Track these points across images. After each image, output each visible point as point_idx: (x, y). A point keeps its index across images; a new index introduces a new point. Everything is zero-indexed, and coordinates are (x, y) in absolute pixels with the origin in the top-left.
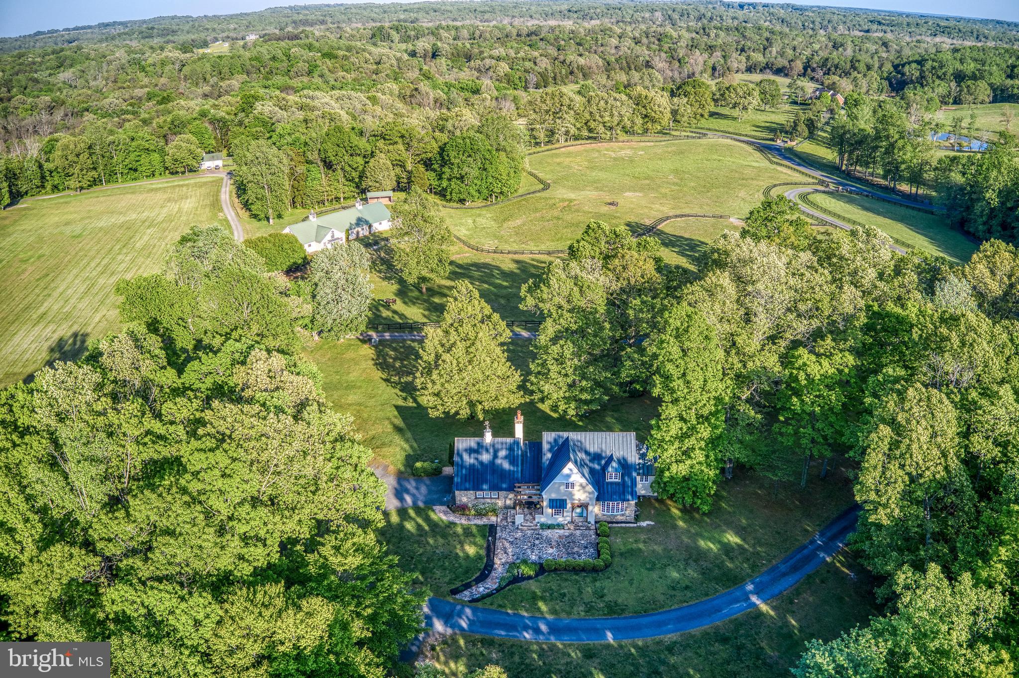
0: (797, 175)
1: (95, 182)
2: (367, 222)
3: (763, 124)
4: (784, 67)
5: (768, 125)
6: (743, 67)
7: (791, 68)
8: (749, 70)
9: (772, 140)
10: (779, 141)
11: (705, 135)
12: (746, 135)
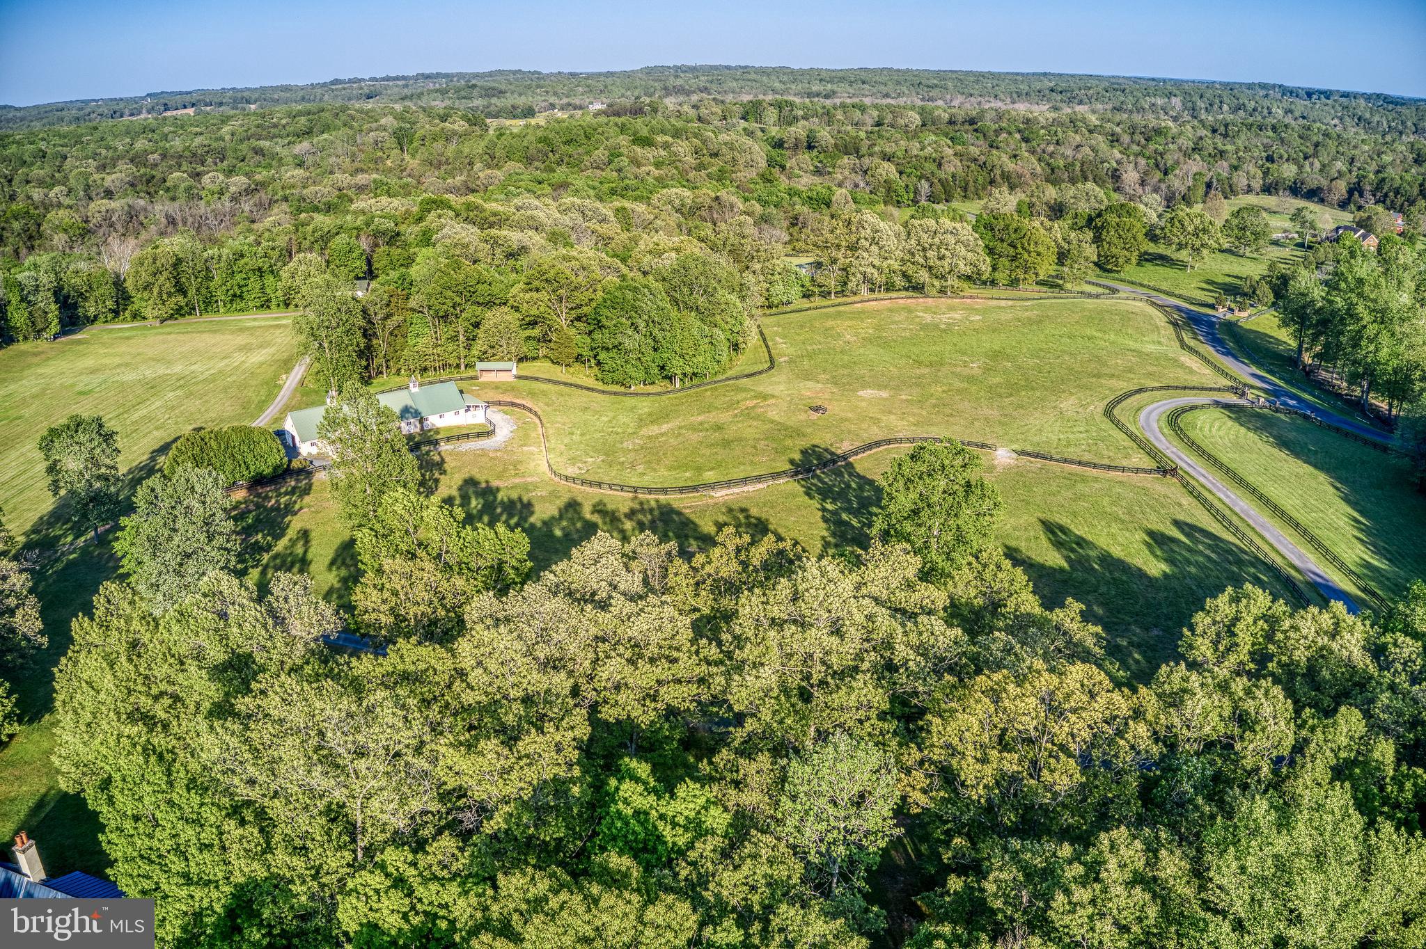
0: (1207, 371)
1: (179, 312)
2: (417, 414)
3: (1220, 280)
4: (1320, 189)
5: (1228, 280)
6: (1257, 184)
7: (1330, 190)
8: (1268, 189)
9: (1212, 307)
10: (1221, 309)
11: (1114, 291)
12: (1180, 297)
